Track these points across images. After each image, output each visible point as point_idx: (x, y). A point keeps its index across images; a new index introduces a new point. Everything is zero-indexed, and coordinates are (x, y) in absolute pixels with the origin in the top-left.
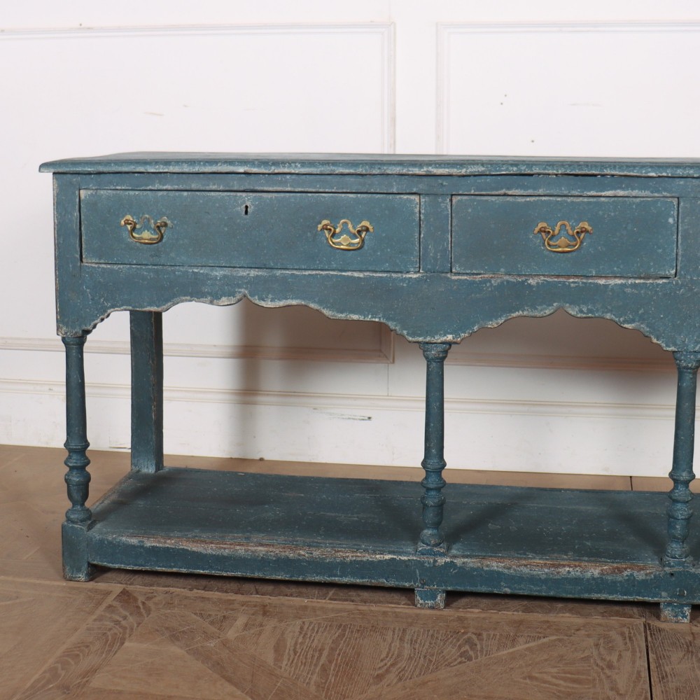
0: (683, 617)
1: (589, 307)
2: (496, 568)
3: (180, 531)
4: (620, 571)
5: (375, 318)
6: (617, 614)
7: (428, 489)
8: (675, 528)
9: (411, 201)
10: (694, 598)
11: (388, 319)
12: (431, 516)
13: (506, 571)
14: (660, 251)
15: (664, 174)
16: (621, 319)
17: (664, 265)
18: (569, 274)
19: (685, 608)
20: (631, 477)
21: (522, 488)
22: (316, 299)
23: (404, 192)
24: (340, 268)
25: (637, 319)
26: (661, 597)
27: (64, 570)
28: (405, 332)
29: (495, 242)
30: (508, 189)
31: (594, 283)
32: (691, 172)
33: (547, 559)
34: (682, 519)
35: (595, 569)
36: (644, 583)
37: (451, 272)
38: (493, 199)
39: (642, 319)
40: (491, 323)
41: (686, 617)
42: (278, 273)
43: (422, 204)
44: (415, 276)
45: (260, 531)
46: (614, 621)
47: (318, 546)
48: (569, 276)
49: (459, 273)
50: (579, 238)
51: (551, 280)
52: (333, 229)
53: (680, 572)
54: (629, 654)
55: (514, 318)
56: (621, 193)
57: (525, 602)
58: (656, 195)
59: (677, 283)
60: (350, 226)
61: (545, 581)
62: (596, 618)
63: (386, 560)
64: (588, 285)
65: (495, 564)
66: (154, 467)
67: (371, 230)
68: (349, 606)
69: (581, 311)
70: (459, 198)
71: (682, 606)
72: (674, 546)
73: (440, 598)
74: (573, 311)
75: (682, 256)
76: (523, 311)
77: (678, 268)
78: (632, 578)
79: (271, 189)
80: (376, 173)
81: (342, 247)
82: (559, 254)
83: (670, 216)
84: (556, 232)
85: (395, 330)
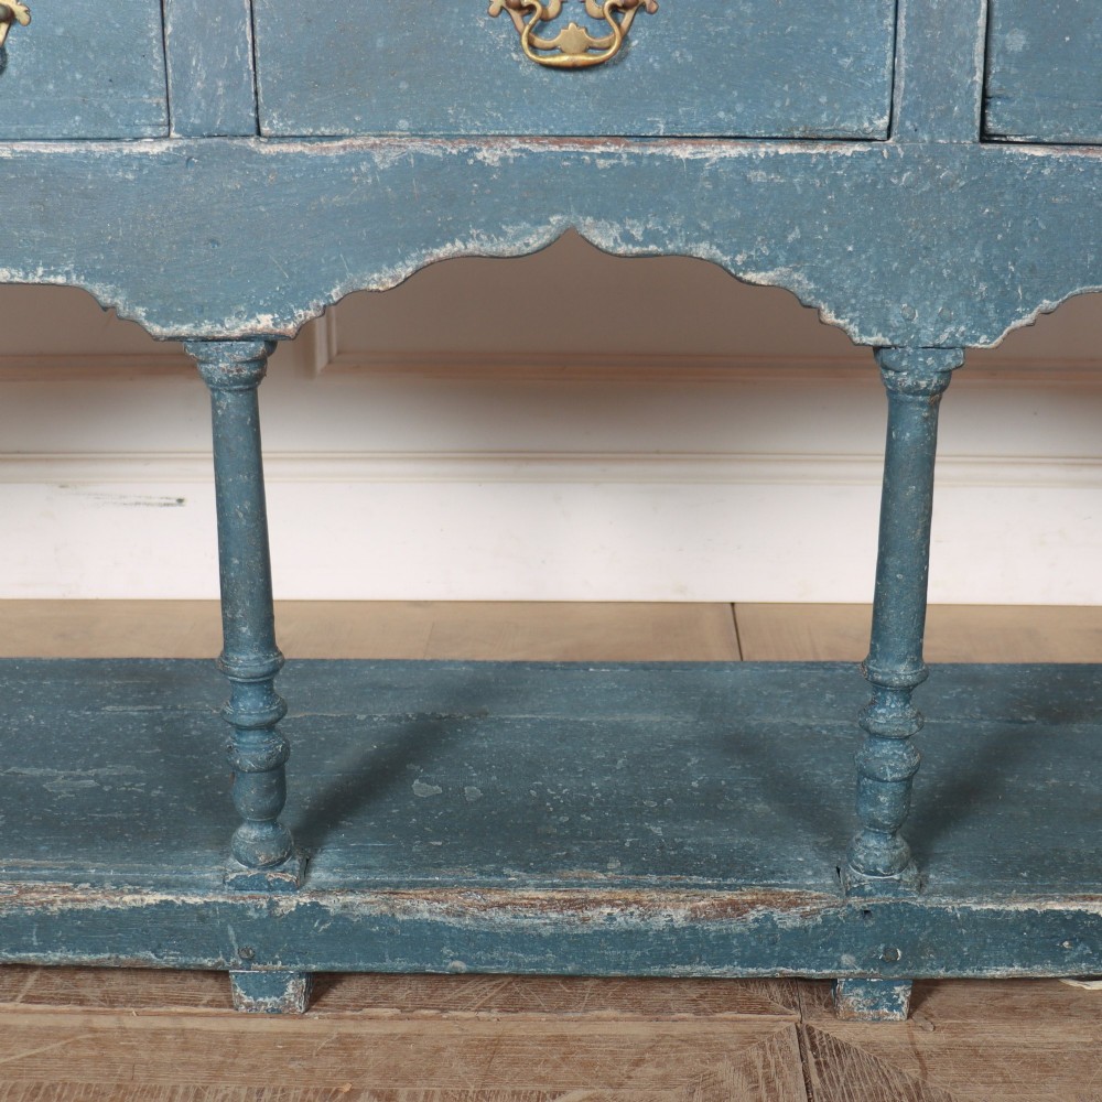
0: (891, 1009)
1: (649, 226)
2: (426, 915)
4: (739, 909)
5: (56, 274)
7: (240, 730)
8: (876, 803)
10: (919, 965)
11: (90, 276)
12: (251, 794)
13: (452, 921)
14: (846, 62)
16: (739, 258)
17: (858, 104)
18: (591, 132)
19: (898, 989)
20: (733, 604)
25: (782, 259)
26: (839, 967)
28: (141, 312)
29: (380, 43)
31: (662, 158)
33: (554, 886)
34: (895, 781)
35: (676, 908)
36: (796, 933)
37: (259, 133)
39: (795, 257)
40: (376, 276)
41: (898, 1008)
44: (157, 149)
48: (591, 139)
49: (283, 137)
50: (619, 25)
51: (541, 149)
53: (888, 906)
55: (440, 261)
59: (893, 155)
61: (553, 942)
63: (148, 906)
64: (645, 161)
65: (423, 906)
67: (23, 18)
68: (69, 1018)
69: (628, 238)
71: (891, 983)
72: (873, 843)
73: (293, 990)
74: (605, 238)
75: (909, 75)
76: (464, 241)
77: (897, 110)
78: (769, 925)
82: (563, 75)
84: (554, 8)
85: (114, 307)
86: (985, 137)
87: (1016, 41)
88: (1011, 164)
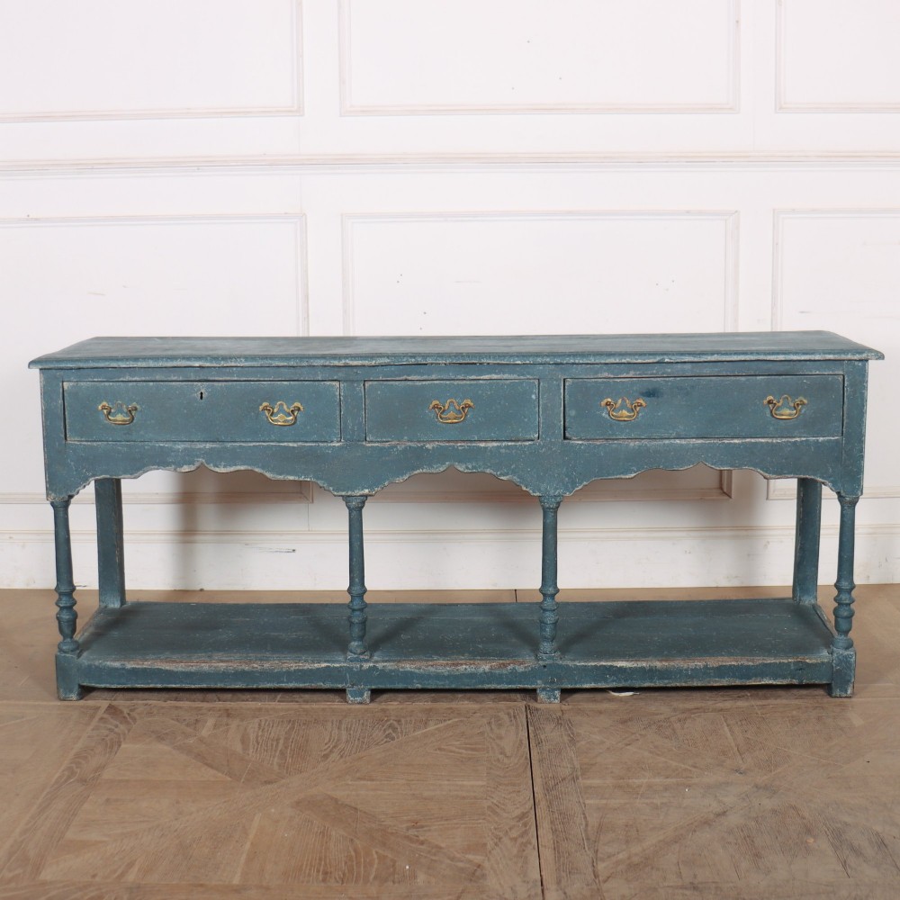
0: (554, 699)
1: (474, 464)
2: (409, 669)
3: (154, 654)
4: (505, 665)
5: (307, 478)
6: (505, 700)
7: (354, 610)
8: (545, 631)
9: (333, 386)
10: (562, 684)
11: (318, 479)
12: (356, 631)
13: (417, 671)
14: (526, 420)
15: (528, 362)
16: (498, 473)
17: (529, 431)
18: (457, 439)
19: (556, 692)
20: (516, 590)
21: (426, 605)
22: (260, 465)
23: (327, 379)
24: (278, 440)
25: (510, 473)
26: (537, 685)
27: (58, 692)
28: (331, 488)
29: (399, 417)
30: (408, 375)
31: (476, 446)
32: (548, 360)
33: (448, 660)
34: (550, 624)
35: (486, 666)
36: (523, 674)
37: (366, 440)
38: (397, 383)
39: (514, 472)
40: (398, 479)
41: (557, 699)
42: (229, 445)
43: (341, 388)
44: (338, 444)
45: (219, 651)
46: (502, 705)
47: (267, 660)
48: (457, 441)
49: (373, 441)
50: (464, 412)
51: (443, 445)
52: (271, 409)
53: (551, 664)
54: (513, 728)
55: (416, 474)
56: (495, 376)
57: (433, 695)
58: (522, 377)
59: (540, 444)
60: (285, 407)
61: (448, 677)
62: (488, 703)
63: (322, 667)
64: (472, 447)
65: (408, 666)
66: (119, 602)
67: (302, 410)
68: (294, 705)
69: (467, 468)
70: (370, 383)
71: (553, 690)
72: (545, 644)
73: (367, 695)
74: (461, 468)
75: (543, 423)
77: (540, 432)
78: (515, 671)
79: (221, 379)
80: (305, 365)
81: (279, 423)
82: (449, 425)
83: (532, 393)
84: (446, 408)
85: (324, 487)
86: (565, 438)
87: (571, 413)
88: (573, 446)
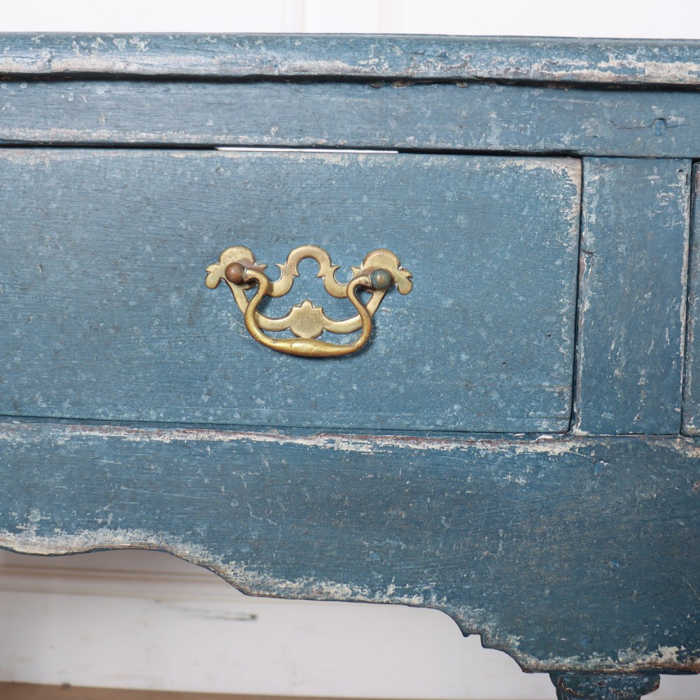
9: (549, 180)
22: (201, 530)
23: (528, 147)
24: (285, 422)
37: (684, 432)
42: (63, 435)
43: (589, 190)
44: (558, 449)
52: (263, 282)
60: (325, 269)
67: (404, 285)
79: (38, 135)
80: (432, 74)
81: (298, 346)
